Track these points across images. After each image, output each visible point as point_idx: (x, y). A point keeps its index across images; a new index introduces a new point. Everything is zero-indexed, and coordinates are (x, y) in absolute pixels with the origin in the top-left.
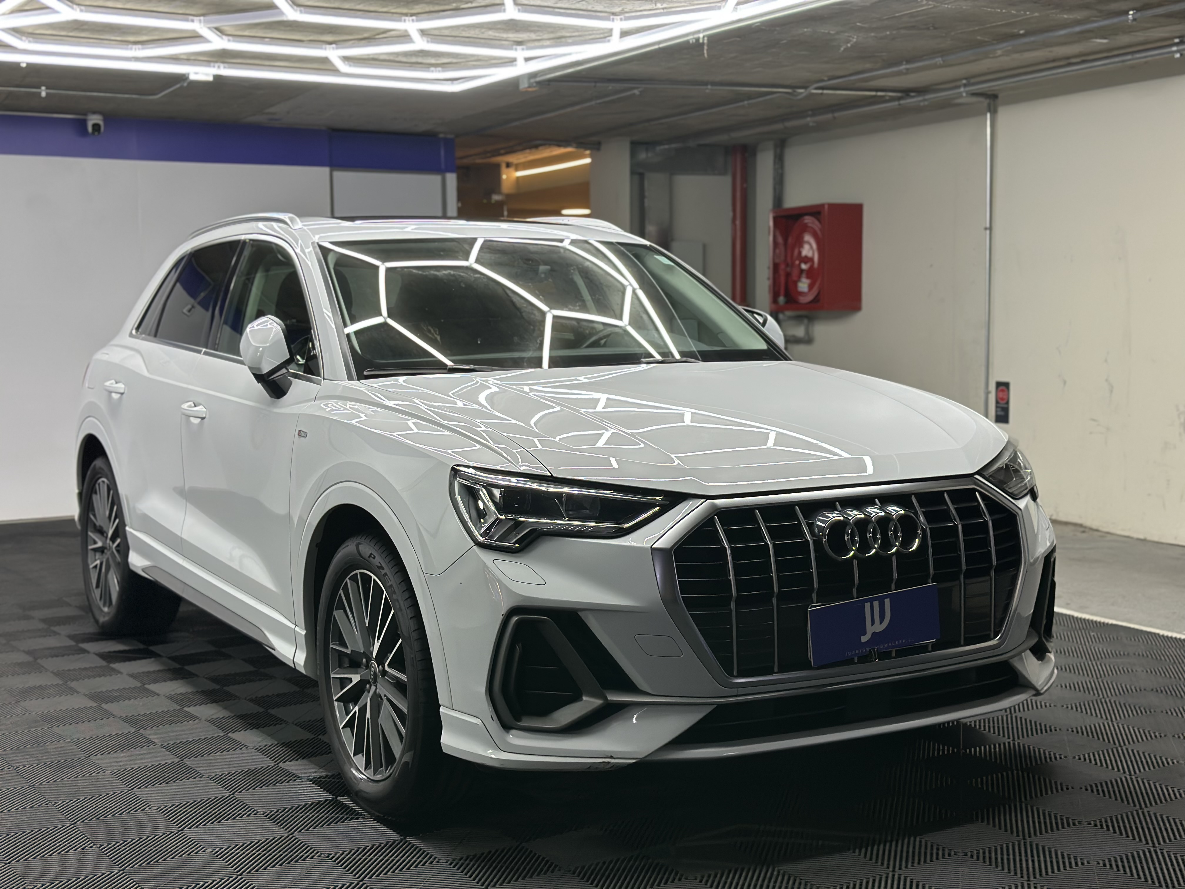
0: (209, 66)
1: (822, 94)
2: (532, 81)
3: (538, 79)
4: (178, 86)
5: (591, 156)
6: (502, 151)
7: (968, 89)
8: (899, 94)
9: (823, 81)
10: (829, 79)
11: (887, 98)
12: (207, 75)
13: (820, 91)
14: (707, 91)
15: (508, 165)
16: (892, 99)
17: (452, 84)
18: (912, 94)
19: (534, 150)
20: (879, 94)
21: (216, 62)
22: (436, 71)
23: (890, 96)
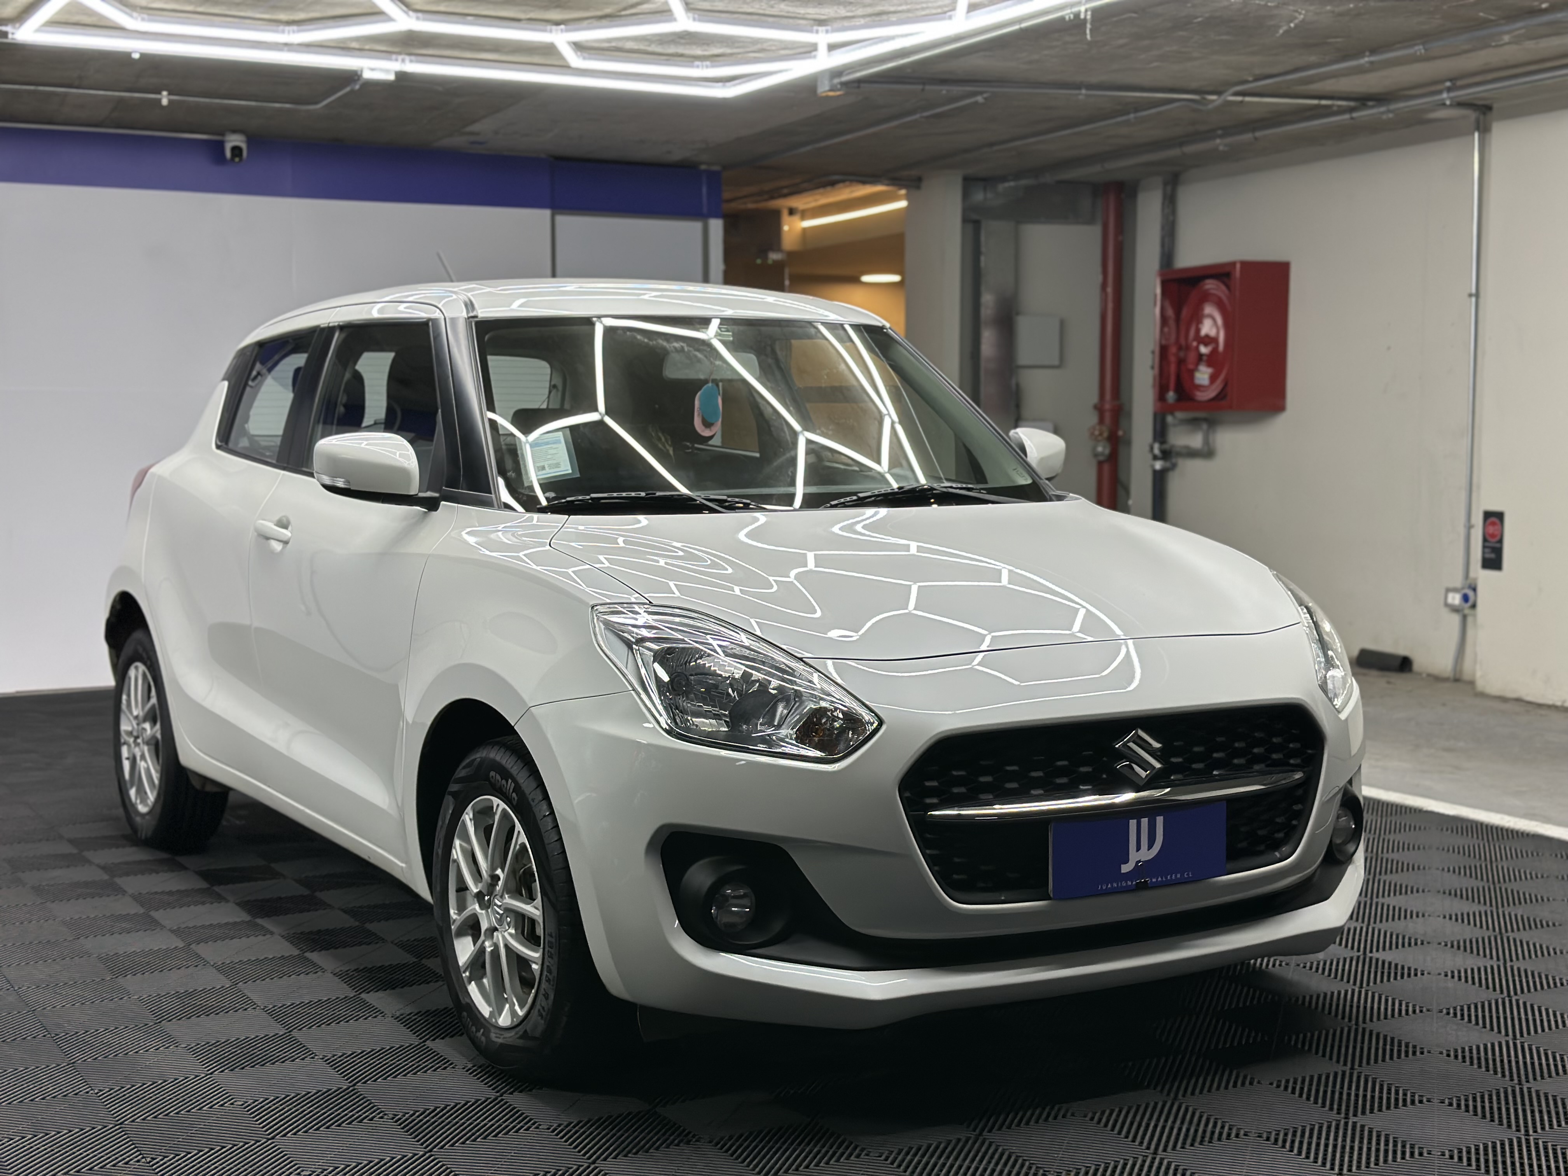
0: (390, 59)
1: (1242, 102)
2: (836, 81)
3: (845, 79)
4: (348, 89)
5: (907, 197)
6: (785, 191)
7: (1452, 94)
8: (1352, 104)
9: (1246, 82)
10: (1257, 79)
11: (1335, 108)
12: (387, 71)
13: (1239, 98)
14: (1081, 97)
15: (792, 212)
16: (1342, 111)
17: (724, 86)
18: (1370, 103)
19: (829, 189)
20: (1324, 102)
21: (399, 53)
22: (703, 66)
23: (1339, 106)
